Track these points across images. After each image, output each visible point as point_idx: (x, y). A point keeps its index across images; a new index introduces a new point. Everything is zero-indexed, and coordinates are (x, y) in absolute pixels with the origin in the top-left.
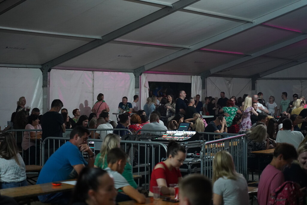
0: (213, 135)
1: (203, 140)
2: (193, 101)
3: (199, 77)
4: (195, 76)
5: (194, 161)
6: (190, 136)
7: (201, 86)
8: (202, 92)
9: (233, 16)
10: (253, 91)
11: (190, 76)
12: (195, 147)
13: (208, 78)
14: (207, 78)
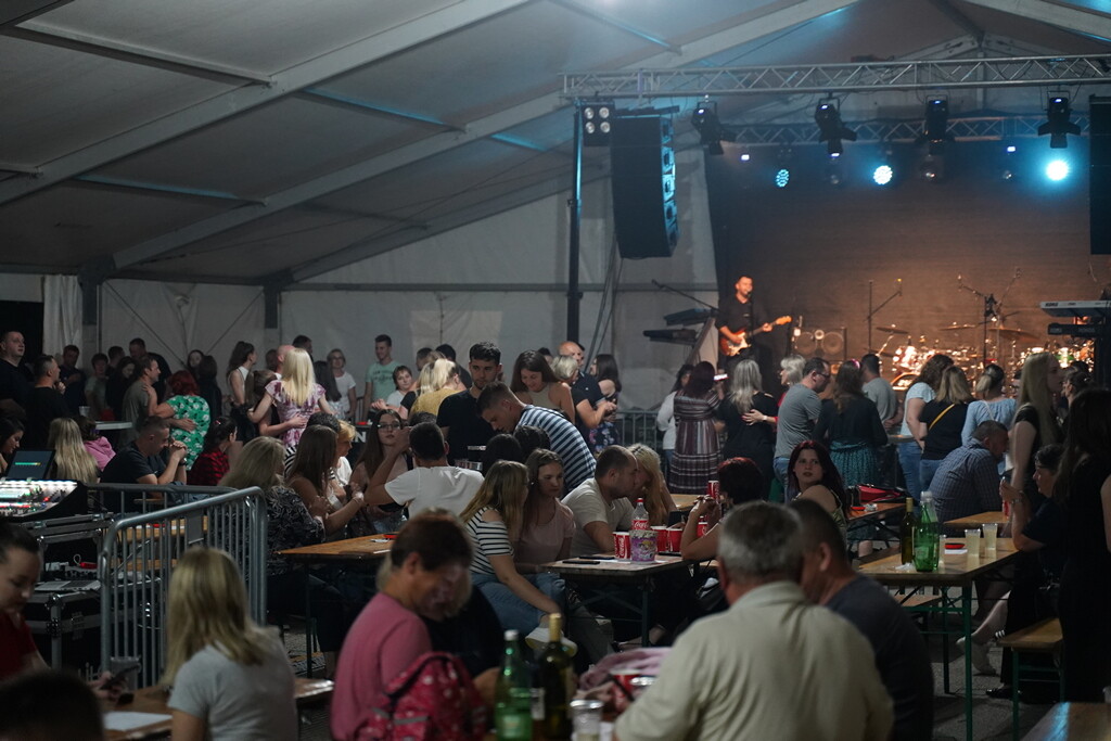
0: (139, 494)
1: (105, 512)
2: (53, 367)
3: (73, 279)
4: (58, 277)
5: (72, 592)
6: (55, 498)
7: (81, 312)
8: (84, 336)
9: (199, 60)
10: (269, 330)
11: (38, 277)
12: (72, 538)
13: (104, 284)
14: (100, 284)
